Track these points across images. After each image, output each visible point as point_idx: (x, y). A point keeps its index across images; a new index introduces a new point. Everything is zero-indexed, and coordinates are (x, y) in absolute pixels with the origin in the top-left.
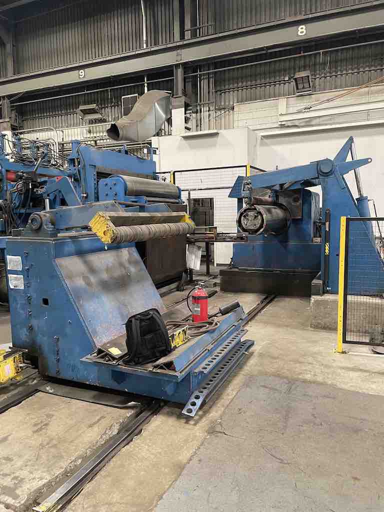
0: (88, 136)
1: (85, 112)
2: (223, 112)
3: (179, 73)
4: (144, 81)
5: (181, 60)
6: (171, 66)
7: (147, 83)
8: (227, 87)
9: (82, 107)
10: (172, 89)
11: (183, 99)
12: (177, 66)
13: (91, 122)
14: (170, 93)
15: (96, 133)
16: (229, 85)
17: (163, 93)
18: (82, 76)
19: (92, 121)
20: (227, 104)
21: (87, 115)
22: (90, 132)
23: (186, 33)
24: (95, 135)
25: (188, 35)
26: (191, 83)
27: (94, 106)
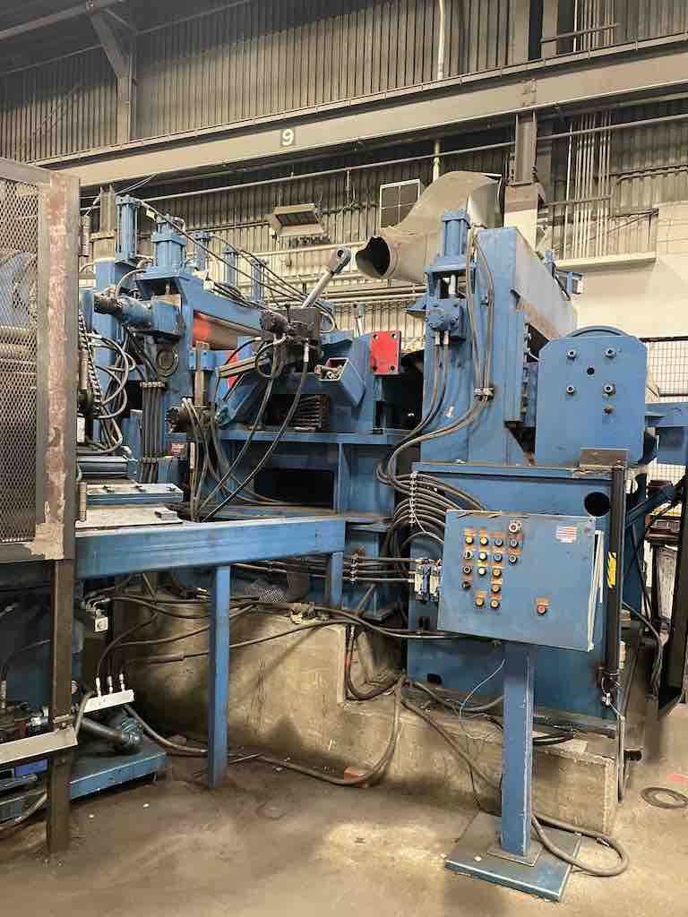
0: (286, 273)
1: (286, 221)
2: (623, 223)
3: (528, 134)
4: (433, 152)
5: (534, 103)
6: (511, 116)
7: (440, 157)
8: (636, 166)
9: (280, 210)
10: (503, 170)
11: (536, 190)
12: (525, 116)
13: (294, 243)
14: (497, 178)
15: (305, 268)
16: (642, 162)
17: (481, 179)
18: (288, 140)
19: (298, 242)
20: (635, 204)
21: (287, 228)
22: (290, 265)
23: (544, 46)
24: (301, 272)
25: (549, 49)
26: (550, 157)
27: (309, 207)
